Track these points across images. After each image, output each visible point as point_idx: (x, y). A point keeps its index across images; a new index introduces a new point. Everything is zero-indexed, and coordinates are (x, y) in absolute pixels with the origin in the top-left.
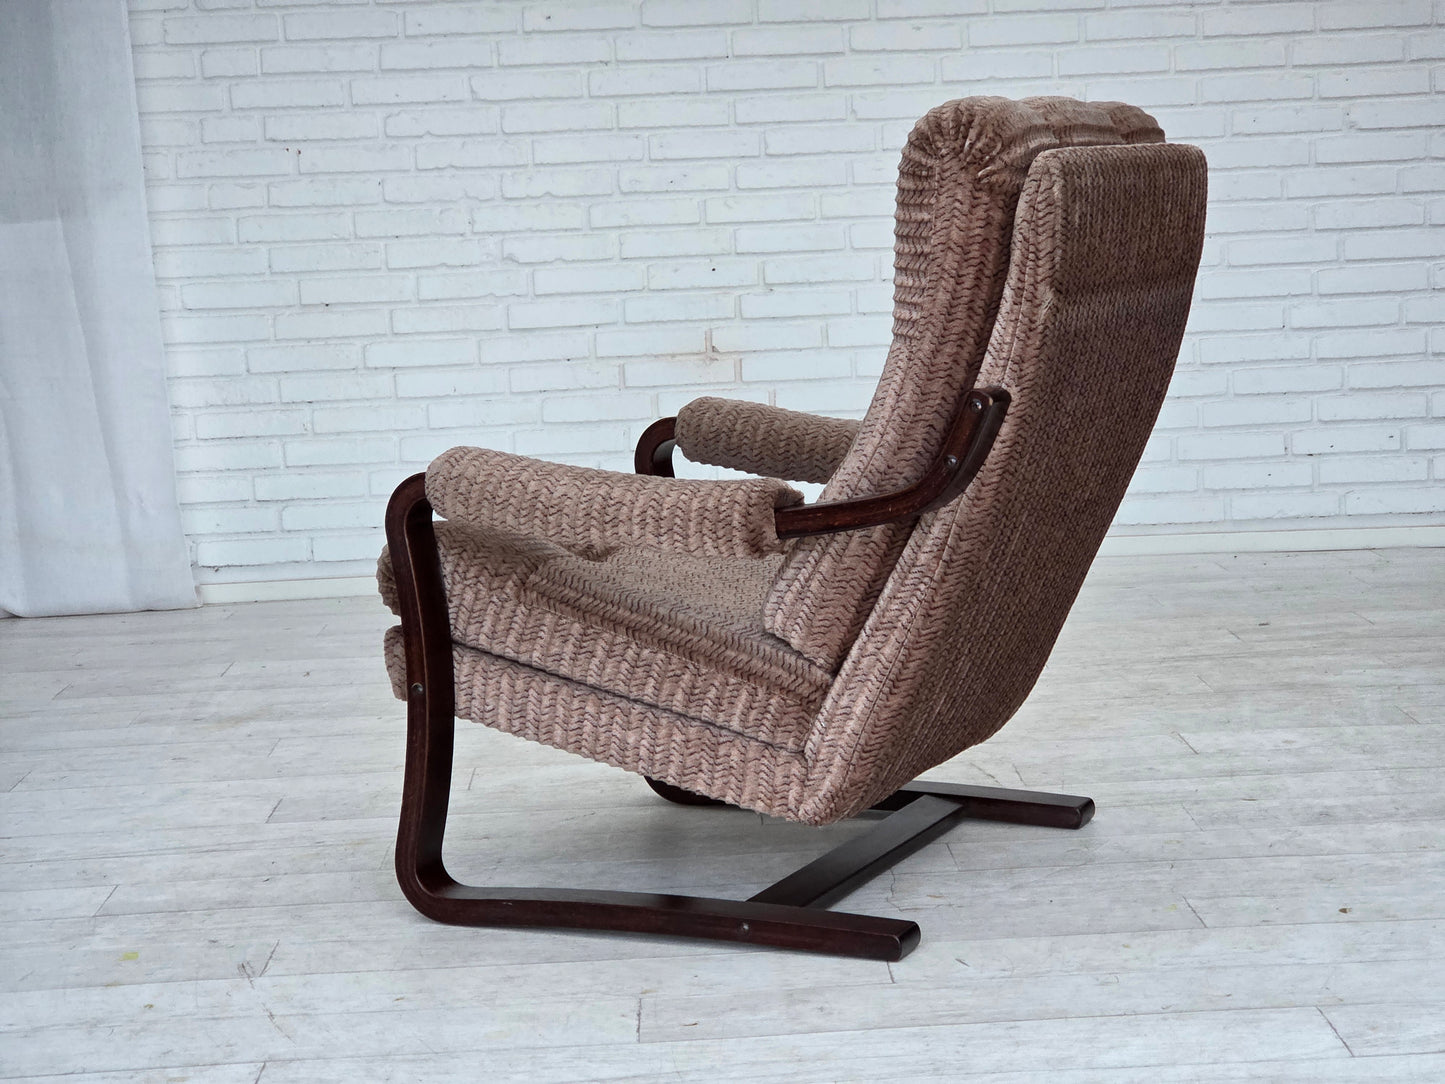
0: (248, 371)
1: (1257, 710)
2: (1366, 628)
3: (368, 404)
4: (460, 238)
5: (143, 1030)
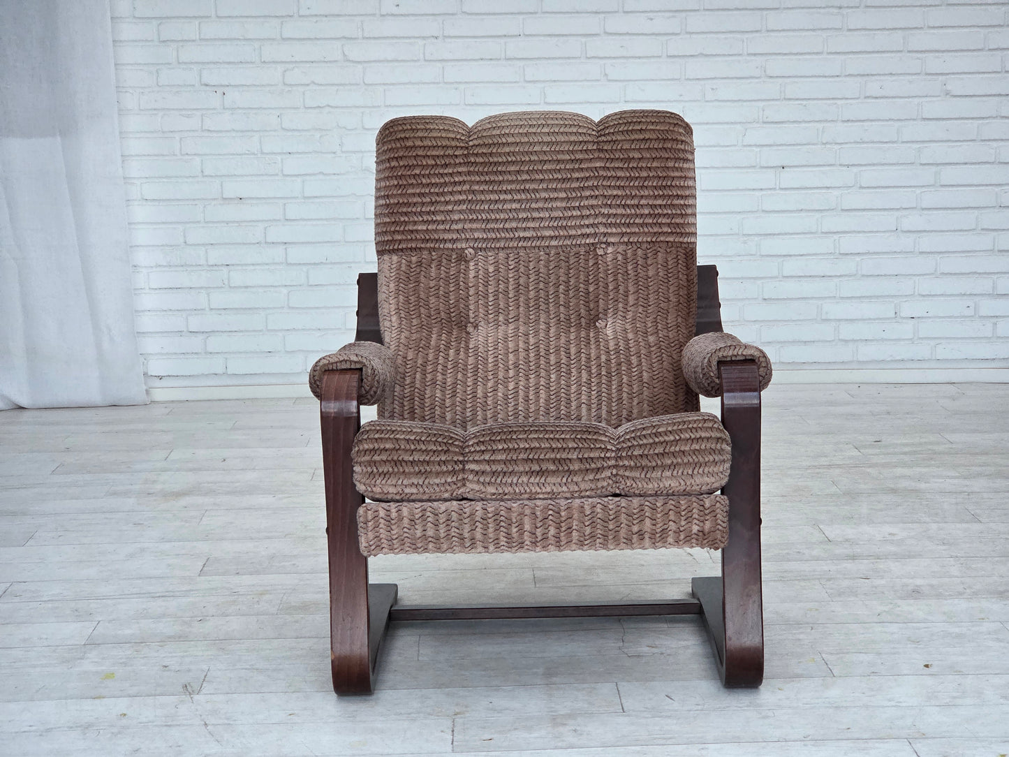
0: (185, 243)
1: (872, 509)
2: (947, 446)
3: (267, 267)
4: (333, 155)
5: (119, 733)
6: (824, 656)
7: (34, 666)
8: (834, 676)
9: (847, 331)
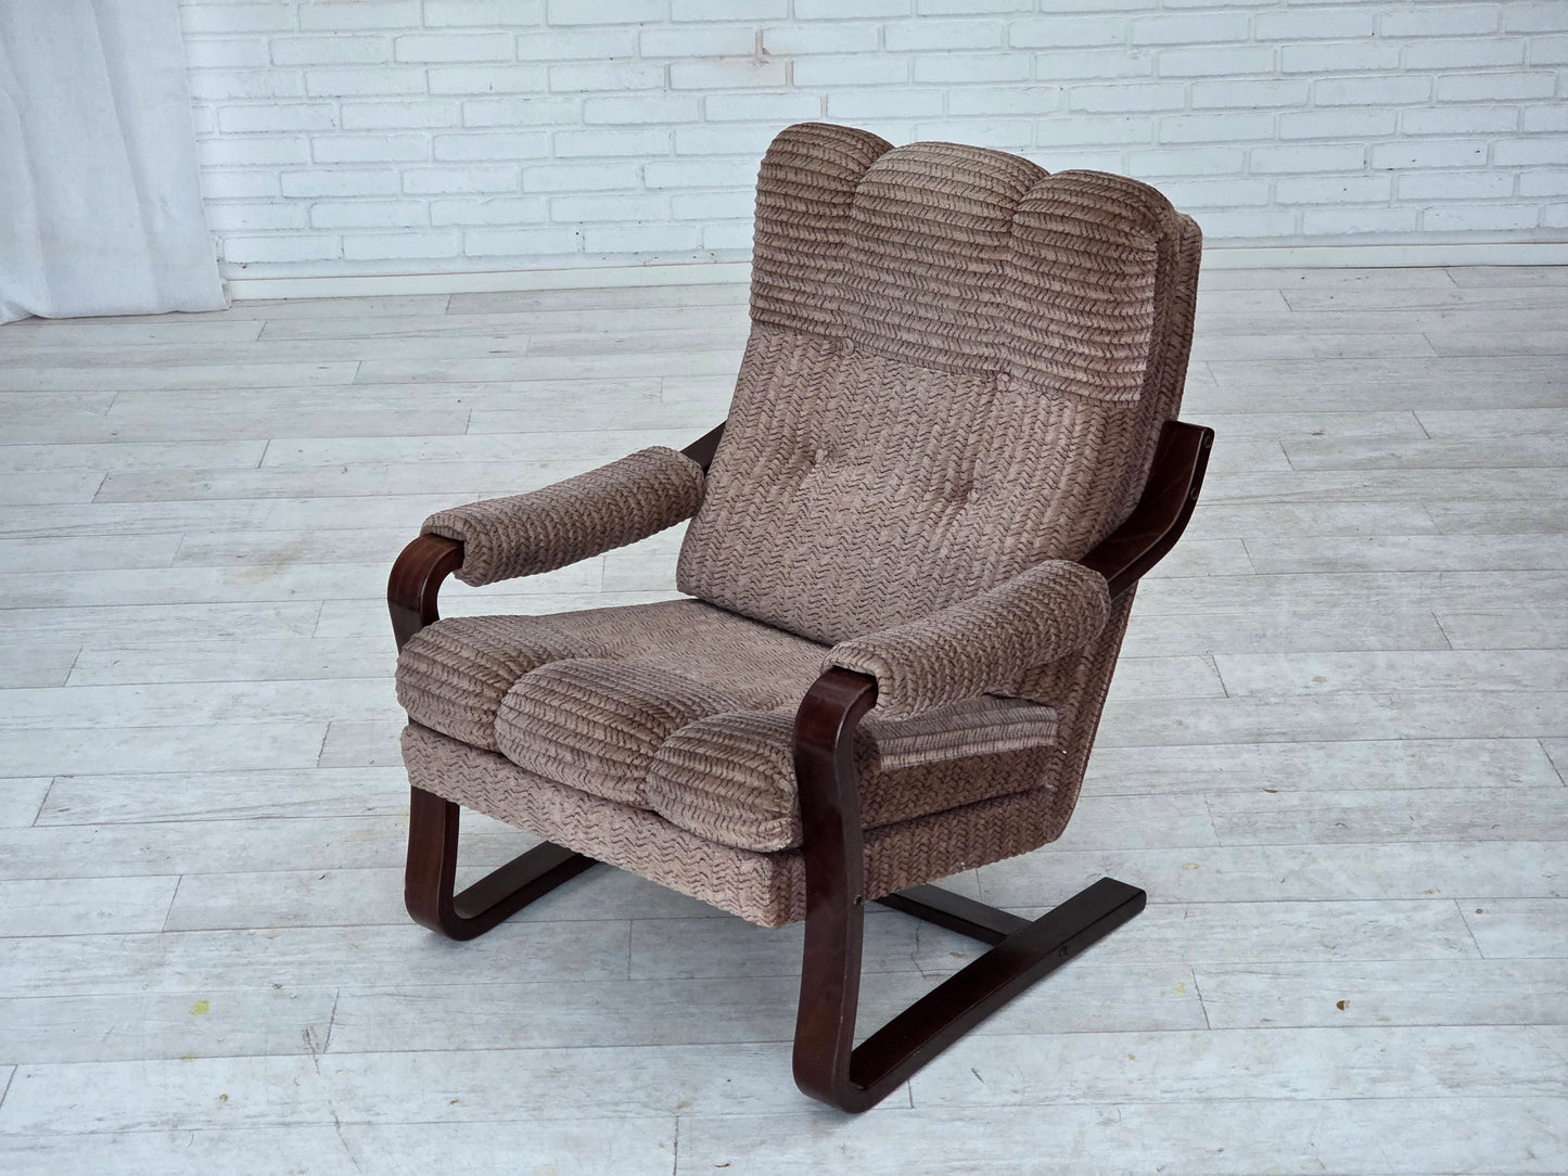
0: (272, 62)
1: (1294, 613)
3: (399, 99)
5: (221, 1139)
6: (1198, 978)
7: (96, 981)
8: (1210, 1029)
9: (1288, 191)
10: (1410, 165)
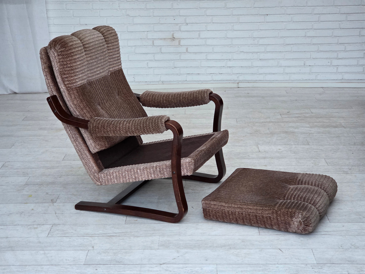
2: (310, 114)
7: (9, 192)
9: (288, 70)
10: (314, 65)
